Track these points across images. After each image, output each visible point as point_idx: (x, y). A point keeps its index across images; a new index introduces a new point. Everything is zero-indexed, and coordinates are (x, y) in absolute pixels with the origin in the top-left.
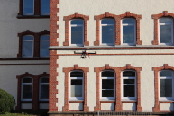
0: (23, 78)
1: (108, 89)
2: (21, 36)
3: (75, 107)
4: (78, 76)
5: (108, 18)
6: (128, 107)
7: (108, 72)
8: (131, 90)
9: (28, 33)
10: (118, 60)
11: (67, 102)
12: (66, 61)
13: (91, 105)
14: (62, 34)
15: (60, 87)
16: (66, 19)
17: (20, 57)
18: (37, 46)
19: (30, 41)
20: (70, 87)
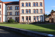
0: (16, 18)
1: (27, 19)
2: (16, 12)
3: (23, 21)
5: (27, 10)
6: (30, 21)
7: (27, 17)
8: (30, 19)
10: (28, 15)
11: (22, 21)
12: (21, 15)
13: (25, 21)
14: (21, 12)
15: (21, 19)
16: (21, 10)
17: (15, 15)
18: (18, 13)
19: (17, 13)
20: (22, 19)
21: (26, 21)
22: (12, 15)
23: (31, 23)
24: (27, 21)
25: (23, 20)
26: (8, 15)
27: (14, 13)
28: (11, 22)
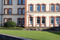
0: (19, 19)
2: (18, 9)
5: (38, 5)
9: (20, 8)
11: (29, 25)
16: (29, 5)
17: (18, 14)
18: (22, 11)
20: (30, 21)
21: (36, 25)
22: (12, 14)
23: (45, 28)
24: (38, 26)
25: (32, 23)
26: (4, 14)
27: (15, 11)
28: (9, 27)
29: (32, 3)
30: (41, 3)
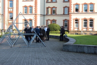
0: (64, 21)
1: (86, 25)
3: (76, 30)
4: (77, 21)
6: (91, 30)
11: (74, 28)
13: (80, 29)
15: (72, 24)
16: (74, 5)
17: (64, 14)
20: (75, 24)
21: (82, 28)
24: (85, 30)
25: (78, 26)
29: (78, 3)
30: (88, 2)
